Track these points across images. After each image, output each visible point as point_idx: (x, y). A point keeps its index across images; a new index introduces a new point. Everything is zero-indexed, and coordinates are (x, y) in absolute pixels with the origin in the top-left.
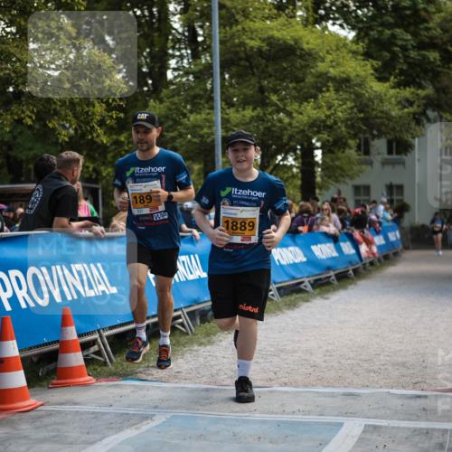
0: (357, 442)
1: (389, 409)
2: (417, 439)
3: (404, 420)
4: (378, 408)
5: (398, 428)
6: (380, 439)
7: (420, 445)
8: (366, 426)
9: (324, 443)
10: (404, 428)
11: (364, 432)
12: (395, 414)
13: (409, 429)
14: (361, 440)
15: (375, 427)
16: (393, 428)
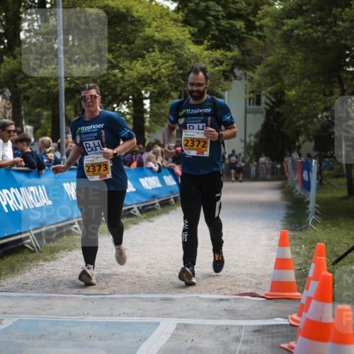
0: (170, 338)
1: (198, 310)
2: (218, 334)
3: (209, 319)
4: (189, 310)
5: (204, 325)
6: (189, 334)
7: (221, 339)
8: (178, 324)
9: (142, 340)
10: (209, 325)
11: (177, 329)
12: (203, 314)
13: (212, 326)
14: (174, 336)
15: (186, 325)
16: (200, 325)
